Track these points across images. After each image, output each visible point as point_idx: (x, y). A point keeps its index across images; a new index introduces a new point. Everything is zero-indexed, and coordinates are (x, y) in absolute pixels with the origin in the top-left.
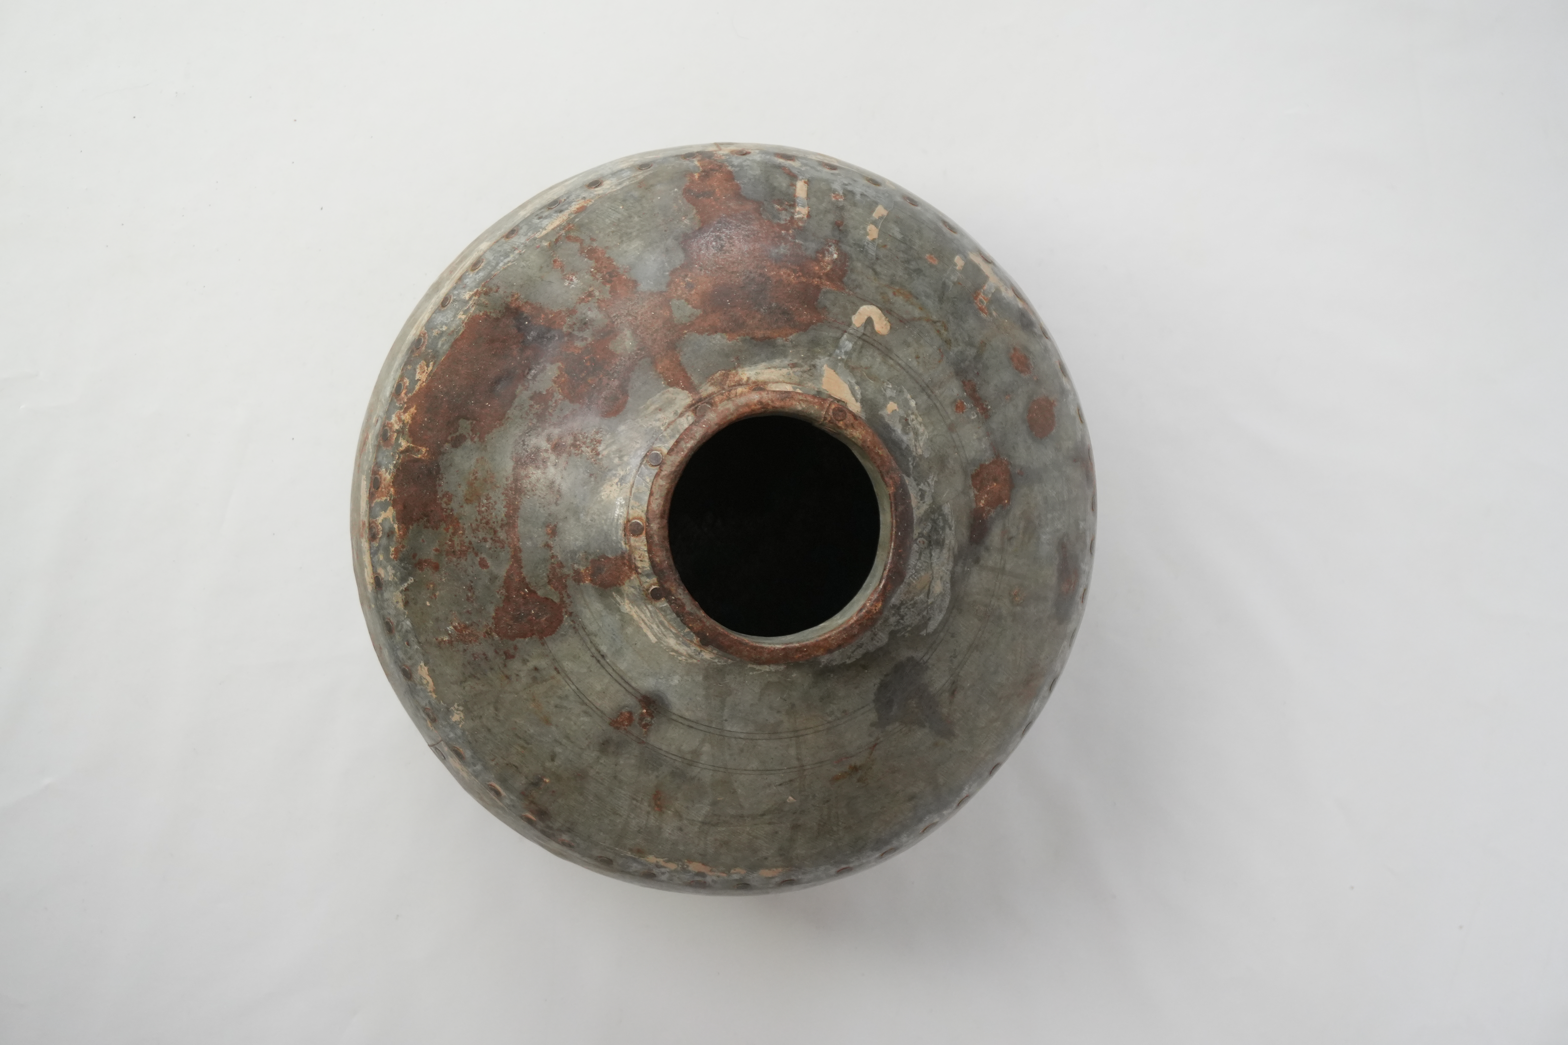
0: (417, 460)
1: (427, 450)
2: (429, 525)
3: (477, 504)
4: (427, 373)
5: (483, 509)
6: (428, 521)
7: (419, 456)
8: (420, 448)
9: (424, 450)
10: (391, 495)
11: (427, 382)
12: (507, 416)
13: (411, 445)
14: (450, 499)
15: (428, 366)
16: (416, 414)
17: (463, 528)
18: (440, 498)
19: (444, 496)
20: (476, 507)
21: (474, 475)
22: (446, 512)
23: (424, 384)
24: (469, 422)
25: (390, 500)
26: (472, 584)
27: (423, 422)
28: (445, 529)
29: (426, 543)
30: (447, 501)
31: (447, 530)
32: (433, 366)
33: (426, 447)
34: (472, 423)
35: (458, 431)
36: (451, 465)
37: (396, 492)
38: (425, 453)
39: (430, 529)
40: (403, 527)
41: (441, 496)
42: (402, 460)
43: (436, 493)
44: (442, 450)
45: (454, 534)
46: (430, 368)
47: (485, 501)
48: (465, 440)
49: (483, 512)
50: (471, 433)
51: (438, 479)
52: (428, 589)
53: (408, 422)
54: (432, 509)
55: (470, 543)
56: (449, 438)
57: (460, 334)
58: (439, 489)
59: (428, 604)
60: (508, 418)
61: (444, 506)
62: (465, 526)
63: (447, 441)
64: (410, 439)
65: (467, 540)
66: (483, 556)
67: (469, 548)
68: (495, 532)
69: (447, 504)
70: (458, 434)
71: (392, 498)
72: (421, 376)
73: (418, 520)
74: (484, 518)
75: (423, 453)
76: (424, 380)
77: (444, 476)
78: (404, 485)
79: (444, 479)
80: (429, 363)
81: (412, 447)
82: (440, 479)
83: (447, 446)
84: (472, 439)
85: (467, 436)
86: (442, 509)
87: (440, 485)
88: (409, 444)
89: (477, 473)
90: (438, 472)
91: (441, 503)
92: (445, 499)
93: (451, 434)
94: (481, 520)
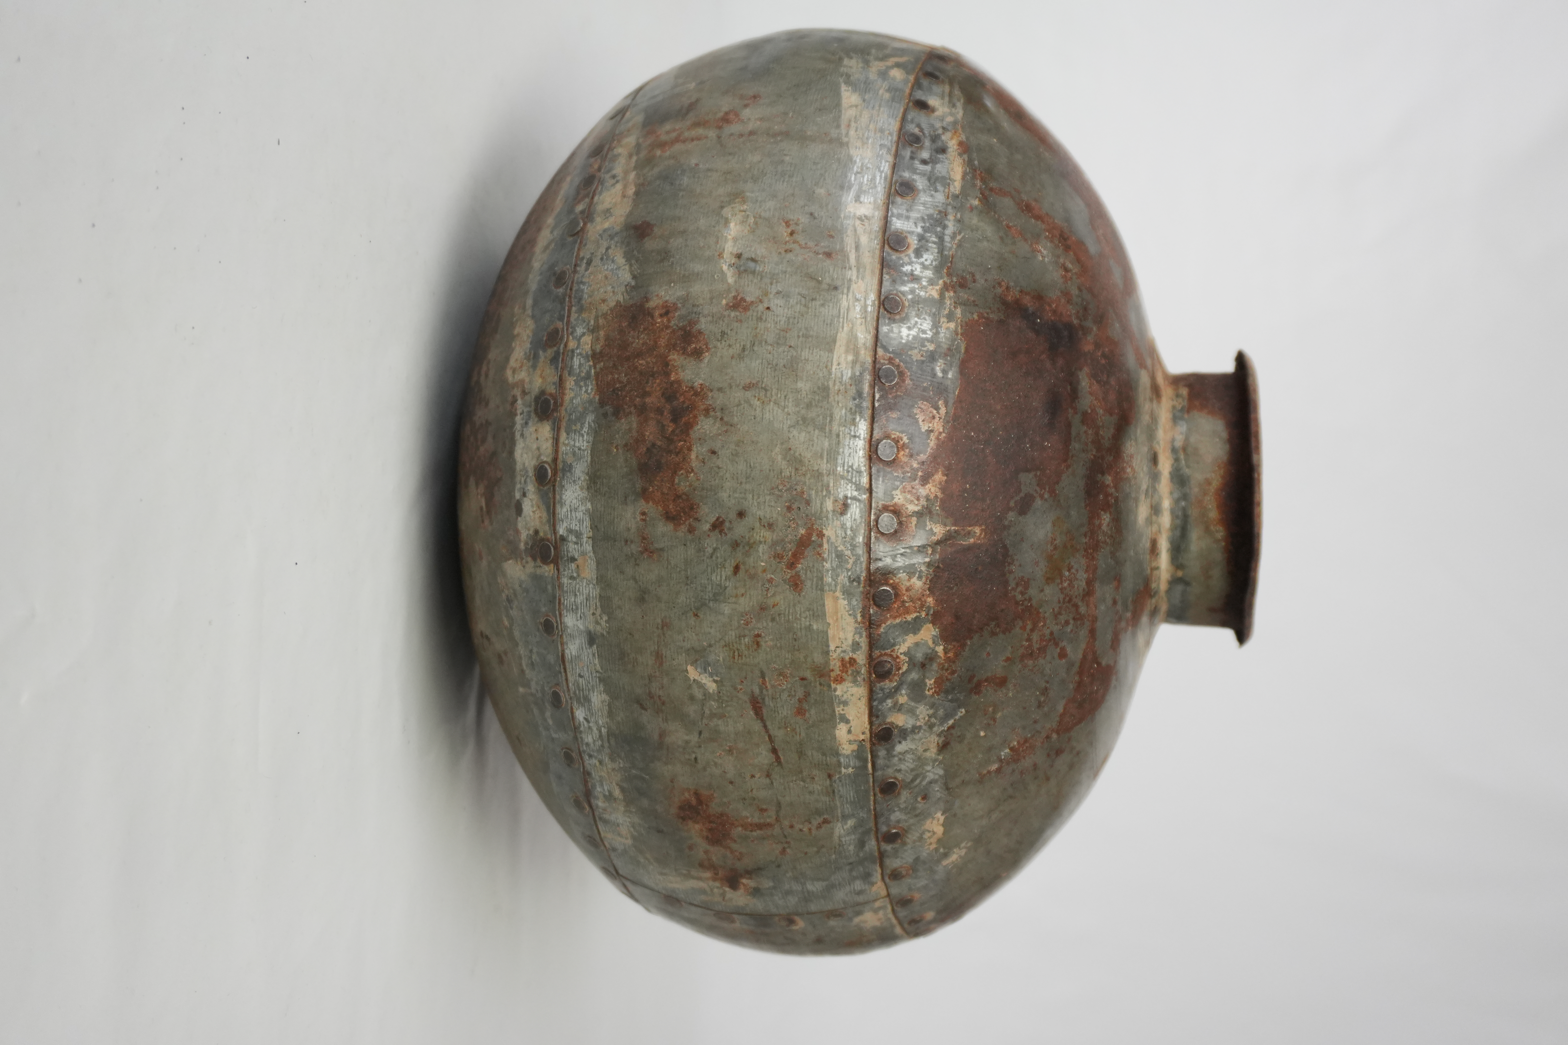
0: (969, 548)
1: (982, 530)
2: (998, 630)
3: (1059, 581)
4: (940, 418)
5: (1065, 585)
6: (998, 625)
7: (972, 540)
8: (970, 529)
9: (977, 530)
10: (929, 608)
11: (946, 431)
12: (1070, 454)
13: (953, 528)
14: (1027, 586)
15: (937, 409)
16: (946, 481)
17: (1044, 618)
18: (1013, 589)
19: (1017, 585)
20: (1058, 584)
21: (1052, 543)
22: (1022, 605)
23: (944, 435)
24: (1031, 475)
25: (927, 615)
26: (1048, 685)
27: (965, 490)
28: (1021, 628)
29: (992, 656)
30: (1023, 590)
31: (1024, 628)
32: (946, 407)
33: (980, 526)
34: (1036, 475)
35: (1020, 491)
36: (1022, 540)
37: (938, 601)
38: (981, 534)
39: (1001, 636)
40: (954, 646)
41: (1014, 586)
42: (940, 555)
43: (1006, 583)
44: (1006, 523)
45: (1032, 630)
46: (943, 410)
47: (1067, 574)
48: (1034, 501)
49: (1065, 588)
50: (1038, 489)
51: (1006, 564)
52: (985, 715)
53: (936, 496)
54: (1003, 607)
55: (1052, 633)
56: (1012, 504)
57: (963, 351)
58: (1011, 578)
59: (982, 734)
60: (1072, 456)
61: (1019, 597)
62: (1047, 615)
63: (1010, 509)
64: (949, 521)
65: (1047, 632)
66: (1064, 644)
67: (1050, 640)
68: (1076, 606)
69: (1022, 593)
70: (1022, 495)
71: (932, 612)
72: (930, 425)
73: (981, 629)
74: (1067, 595)
75: (978, 535)
76: (941, 430)
77: (1016, 557)
78: (951, 589)
79: (1015, 562)
80: (937, 402)
81: (956, 532)
82: (1010, 564)
83: (1011, 516)
84: (1042, 497)
85: (1035, 494)
86: (1017, 603)
87: (1011, 572)
88: (948, 528)
89: (1055, 540)
90: (1006, 554)
91: (1015, 596)
92: (1020, 589)
93: (1012, 498)
94: (1064, 599)
